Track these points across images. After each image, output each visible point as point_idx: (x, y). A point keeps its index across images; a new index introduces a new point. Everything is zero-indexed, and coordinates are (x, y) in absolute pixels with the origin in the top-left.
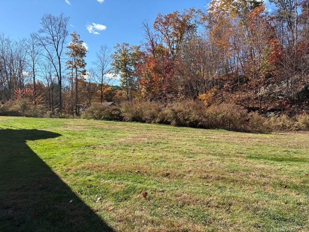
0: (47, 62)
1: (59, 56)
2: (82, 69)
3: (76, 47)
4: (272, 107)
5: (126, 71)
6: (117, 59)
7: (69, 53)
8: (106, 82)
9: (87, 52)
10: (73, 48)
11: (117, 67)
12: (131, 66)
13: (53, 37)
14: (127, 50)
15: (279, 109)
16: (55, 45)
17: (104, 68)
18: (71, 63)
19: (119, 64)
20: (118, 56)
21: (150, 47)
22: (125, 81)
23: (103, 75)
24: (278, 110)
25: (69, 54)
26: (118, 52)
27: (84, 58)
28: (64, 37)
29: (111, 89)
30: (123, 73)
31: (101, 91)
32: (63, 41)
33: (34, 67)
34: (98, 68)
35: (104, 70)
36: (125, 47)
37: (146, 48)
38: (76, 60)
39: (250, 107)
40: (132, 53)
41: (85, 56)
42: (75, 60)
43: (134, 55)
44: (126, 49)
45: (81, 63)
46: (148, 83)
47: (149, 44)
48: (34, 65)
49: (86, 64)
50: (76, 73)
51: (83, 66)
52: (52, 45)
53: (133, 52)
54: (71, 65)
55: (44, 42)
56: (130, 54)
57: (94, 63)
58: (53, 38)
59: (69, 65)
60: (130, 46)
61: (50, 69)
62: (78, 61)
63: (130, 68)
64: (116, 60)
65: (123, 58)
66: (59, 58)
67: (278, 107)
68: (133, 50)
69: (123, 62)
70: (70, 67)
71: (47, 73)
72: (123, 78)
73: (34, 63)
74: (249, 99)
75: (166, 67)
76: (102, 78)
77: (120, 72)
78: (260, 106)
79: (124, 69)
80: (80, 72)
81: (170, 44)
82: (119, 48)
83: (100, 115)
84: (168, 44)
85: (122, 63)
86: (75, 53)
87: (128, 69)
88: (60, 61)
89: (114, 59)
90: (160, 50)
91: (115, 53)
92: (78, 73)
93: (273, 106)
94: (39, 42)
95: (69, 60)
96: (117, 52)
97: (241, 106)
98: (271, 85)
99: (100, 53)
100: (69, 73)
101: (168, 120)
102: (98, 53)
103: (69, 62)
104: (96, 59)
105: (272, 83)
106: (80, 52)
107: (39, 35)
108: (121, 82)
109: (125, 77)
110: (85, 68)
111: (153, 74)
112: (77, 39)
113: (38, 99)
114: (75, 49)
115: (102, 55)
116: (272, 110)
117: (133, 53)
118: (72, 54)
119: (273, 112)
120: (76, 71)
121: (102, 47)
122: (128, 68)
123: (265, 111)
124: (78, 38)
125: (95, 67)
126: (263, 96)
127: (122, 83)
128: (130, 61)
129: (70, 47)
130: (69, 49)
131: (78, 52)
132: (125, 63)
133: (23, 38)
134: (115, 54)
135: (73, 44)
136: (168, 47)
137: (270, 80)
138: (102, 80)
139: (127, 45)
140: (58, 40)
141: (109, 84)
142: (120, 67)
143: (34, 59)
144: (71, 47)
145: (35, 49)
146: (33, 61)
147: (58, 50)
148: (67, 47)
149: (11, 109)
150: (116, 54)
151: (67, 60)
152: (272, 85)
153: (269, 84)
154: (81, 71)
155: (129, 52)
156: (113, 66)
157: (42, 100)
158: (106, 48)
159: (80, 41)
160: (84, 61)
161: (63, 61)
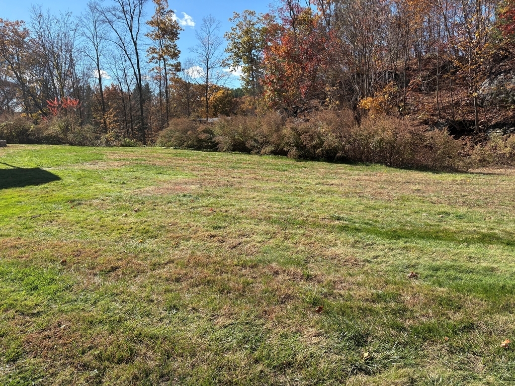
0: (118, 52)
1: (135, 40)
2: (173, 62)
3: (161, 23)
4: (499, 119)
5: (251, 61)
6: (236, 41)
7: (151, 33)
8: (213, 81)
9: (181, 30)
10: (158, 25)
11: (237, 55)
12: (260, 51)
13: (123, 6)
14: (252, 23)
15: (511, 122)
16: (127, 20)
17: (210, 57)
18: (154, 50)
19: (239, 49)
20: (237, 34)
21: (287, 14)
22: (251, 79)
23: (208, 70)
24: (510, 124)
25: (151, 36)
26: (238, 28)
27: (176, 42)
28: (141, 6)
29: (223, 93)
30: (247, 65)
31: (207, 98)
32: (140, 13)
33: (98, 61)
34: (200, 58)
35: (209, 62)
36: (248, 17)
37: (280, 17)
38: (163, 46)
39: (457, 119)
40: (260, 28)
41: (178, 39)
42: (161, 46)
43: (264, 31)
44: (250, 21)
45: (173, 50)
46: (275, 81)
47: (284, 8)
48: (98, 59)
49: (179, 52)
50: (165, 69)
51: (175, 55)
52: (122, 21)
53: (264, 26)
54: (155, 55)
55: (109, 16)
56: (258, 30)
57: (192, 50)
58: (123, 9)
59: (151, 55)
60: (257, 15)
61: (124, 63)
62: (167, 47)
63: (257, 56)
64: (234, 43)
65: (246, 39)
66: (135, 44)
67: (510, 118)
68: (263, 23)
69: (245, 46)
70: (153, 58)
71: (118, 71)
72: (246, 74)
73: (98, 55)
74: (457, 104)
75: (307, 51)
76: (206, 75)
77: (242, 63)
78: (477, 118)
79: (248, 57)
80: (170, 67)
81: (324, 7)
82: (238, 21)
83: (181, 141)
84: (320, 6)
85: (245, 48)
86: (160, 32)
87: (255, 57)
88: (138, 48)
89: (232, 40)
90: (306, 19)
91: (233, 30)
92: (167, 68)
93: (501, 117)
94: (102, 17)
95: (151, 47)
96: (236, 29)
97: (440, 118)
98: (502, 77)
99: (202, 31)
100: (153, 69)
101: (285, 149)
102: (199, 32)
103: (151, 50)
104: (196, 43)
105: (505, 71)
106: (169, 32)
107: (101, 4)
108: (243, 82)
109: (249, 72)
110: (179, 60)
111: (284, 65)
112: (163, 9)
113: (107, 115)
114: (161, 26)
115: (205, 35)
116: (498, 126)
117: (263, 28)
118: (156, 34)
119: (500, 128)
120: (165, 65)
121: (205, 20)
122: (254, 55)
123: (484, 128)
124: (165, 7)
125: (194, 56)
126: (485, 97)
127: (245, 82)
128: (257, 42)
129: (151, 23)
130: (150, 26)
131: (165, 31)
132: (250, 46)
133: (67, 11)
134: (233, 32)
135: (157, 18)
136: (320, 13)
137: (502, 65)
138: (207, 79)
139: (252, 13)
140: (132, 10)
141: (219, 85)
142: (242, 54)
143: (97, 47)
144: (153, 23)
145: (97, 30)
146: (97, 50)
147: (133, 30)
148: (147, 24)
149: (46, 133)
150: (235, 31)
151: (148, 47)
152: (505, 76)
153: (500, 74)
154: (172, 65)
155: (256, 27)
156: (230, 54)
157: (115, 116)
158: (212, 21)
159: (168, 12)
160: (177, 47)
161: (141, 48)
